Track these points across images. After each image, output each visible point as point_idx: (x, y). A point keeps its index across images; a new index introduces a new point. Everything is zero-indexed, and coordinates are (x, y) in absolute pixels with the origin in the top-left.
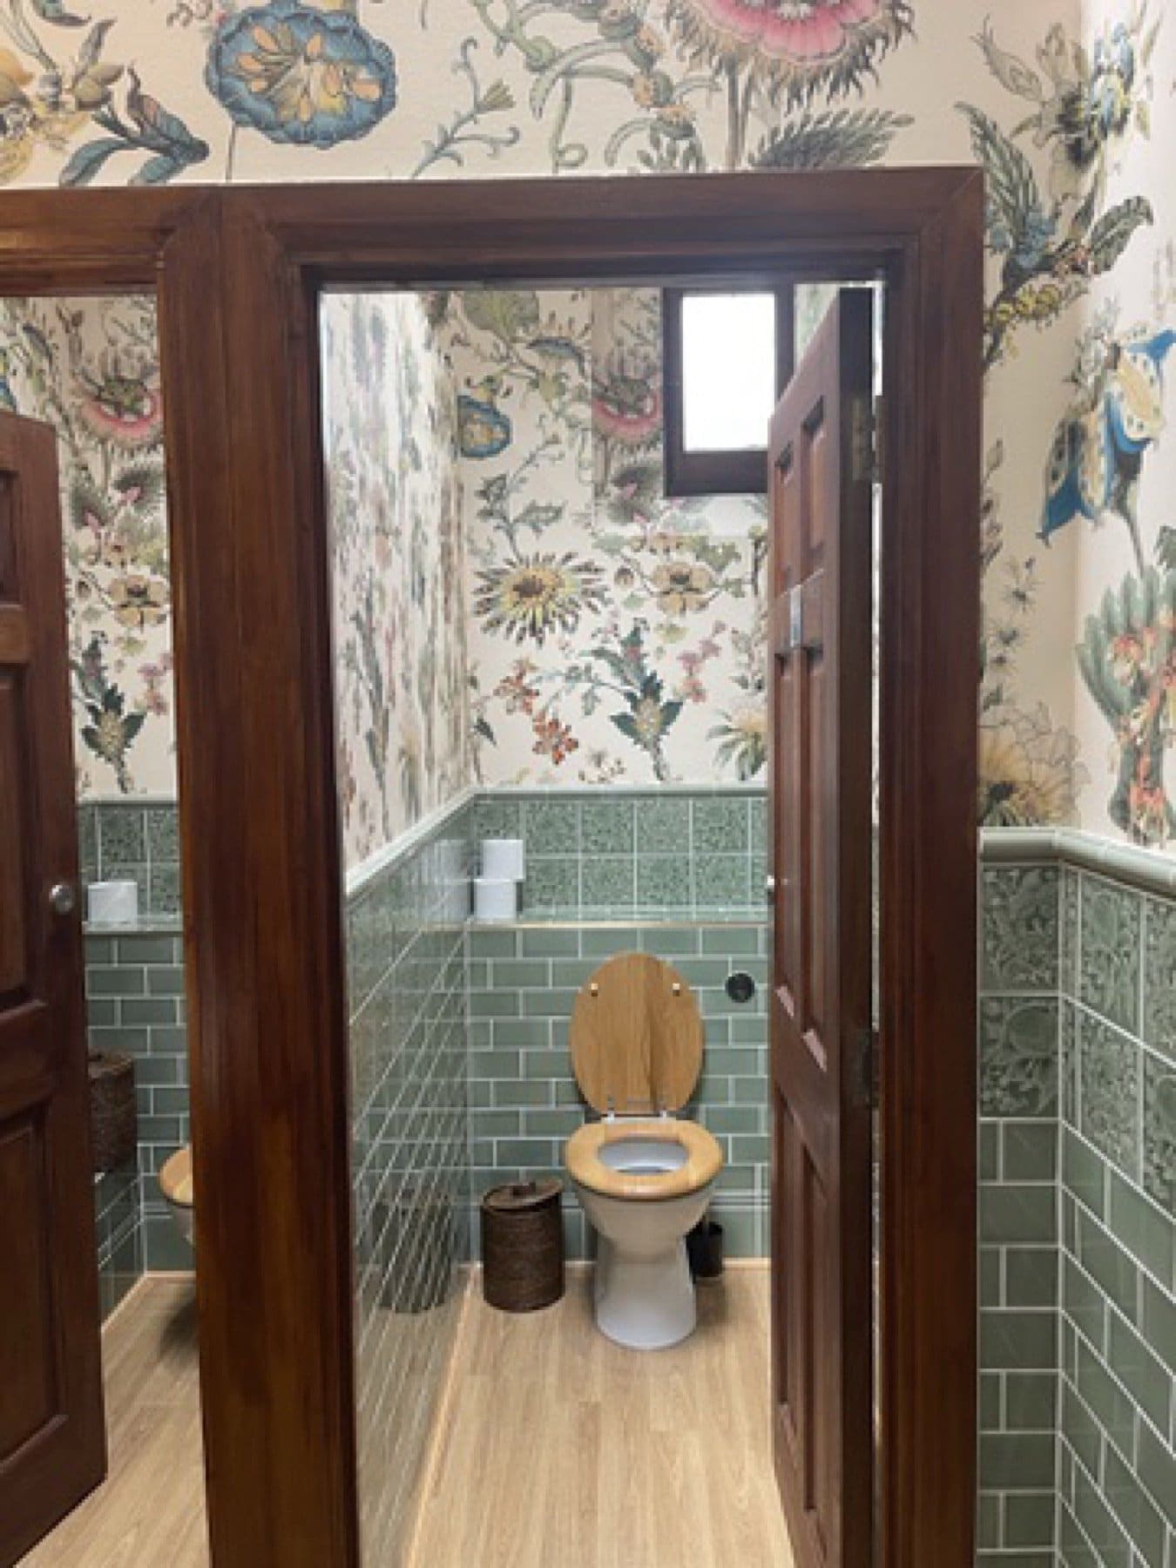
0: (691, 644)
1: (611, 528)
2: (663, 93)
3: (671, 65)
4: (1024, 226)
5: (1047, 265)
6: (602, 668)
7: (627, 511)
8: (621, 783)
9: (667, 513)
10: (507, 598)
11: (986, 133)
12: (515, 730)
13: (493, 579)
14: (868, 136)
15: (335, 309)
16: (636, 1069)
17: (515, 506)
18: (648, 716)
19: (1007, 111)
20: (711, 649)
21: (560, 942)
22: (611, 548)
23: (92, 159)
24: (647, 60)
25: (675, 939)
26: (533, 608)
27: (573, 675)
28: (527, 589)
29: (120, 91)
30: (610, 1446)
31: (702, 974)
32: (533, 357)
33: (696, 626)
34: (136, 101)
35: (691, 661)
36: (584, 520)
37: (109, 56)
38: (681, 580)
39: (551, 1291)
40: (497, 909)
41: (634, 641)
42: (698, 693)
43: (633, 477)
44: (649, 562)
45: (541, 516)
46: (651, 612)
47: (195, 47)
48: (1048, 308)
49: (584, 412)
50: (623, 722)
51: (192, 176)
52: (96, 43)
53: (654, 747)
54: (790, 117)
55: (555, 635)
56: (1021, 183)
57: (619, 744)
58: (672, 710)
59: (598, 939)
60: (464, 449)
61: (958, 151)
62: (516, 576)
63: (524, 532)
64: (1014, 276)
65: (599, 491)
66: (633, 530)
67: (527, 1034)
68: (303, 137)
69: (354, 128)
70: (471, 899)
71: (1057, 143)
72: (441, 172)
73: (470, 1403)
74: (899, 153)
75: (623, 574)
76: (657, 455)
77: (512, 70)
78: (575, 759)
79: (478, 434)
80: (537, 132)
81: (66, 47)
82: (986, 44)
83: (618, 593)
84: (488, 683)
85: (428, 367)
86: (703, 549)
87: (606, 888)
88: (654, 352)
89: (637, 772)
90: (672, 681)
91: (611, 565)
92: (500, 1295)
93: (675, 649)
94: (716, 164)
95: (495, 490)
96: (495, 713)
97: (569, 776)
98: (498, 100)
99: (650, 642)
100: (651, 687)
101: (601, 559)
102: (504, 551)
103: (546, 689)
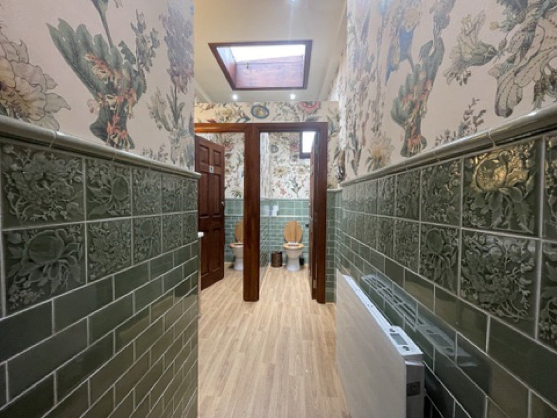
0: (302, 179)
1: (292, 163)
2: (296, 114)
3: (297, 111)
4: (333, 128)
5: (335, 131)
6: (290, 182)
7: (294, 160)
8: (292, 198)
9: (299, 161)
10: (277, 172)
11: (329, 118)
12: (278, 190)
13: (275, 169)
14: (317, 118)
15: (262, 135)
16: (293, 236)
17: (279, 159)
18: (296, 189)
19: (331, 116)
20: (305, 179)
21: (283, 219)
22: (292, 165)
23: (239, 120)
24: (294, 111)
25: (299, 219)
26: (280, 174)
27: (286, 183)
28: (280, 171)
29: (242, 113)
30: (288, 278)
31: (302, 224)
32: (282, 140)
33: (303, 177)
34: (244, 114)
35: (302, 181)
36: (288, 161)
37: (241, 109)
38: (301, 170)
39: (281, 265)
40: (274, 214)
41: (294, 178)
42: (303, 185)
43: (295, 156)
44: (297, 167)
45: (282, 161)
46: (297, 174)
47: (249, 109)
48: (335, 136)
49: (288, 147)
50: (293, 190)
51: (249, 122)
52: (240, 108)
53: (297, 193)
54: (309, 117)
55: (283, 177)
56: (332, 123)
57: (292, 193)
58: (299, 188)
59: (288, 219)
60: (272, 152)
61: (326, 120)
62: (278, 169)
63: (280, 163)
64: (332, 133)
65: (290, 157)
66: (295, 163)
67: (278, 231)
68: (260, 118)
69: (265, 117)
70: (271, 213)
71: (336, 119)
72: (274, 122)
73: (269, 276)
74: (320, 120)
75: (293, 169)
76: (298, 153)
77: (280, 111)
78: (286, 195)
79: (274, 150)
80: (283, 118)
81: (237, 109)
82: (329, 109)
83: (293, 172)
84: (274, 184)
85: (268, 140)
86: (304, 166)
87: (290, 213)
88: (299, 139)
89: (294, 196)
90: (300, 184)
91: (292, 168)
92: (273, 265)
93: (300, 179)
94: (301, 121)
95: (276, 157)
96: (275, 188)
97: (285, 197)
98: (279, 115)
99: (297, 178)
100: (297, 185)
101: (290, 167)
102: (277, 166)
103: (282, 185)
